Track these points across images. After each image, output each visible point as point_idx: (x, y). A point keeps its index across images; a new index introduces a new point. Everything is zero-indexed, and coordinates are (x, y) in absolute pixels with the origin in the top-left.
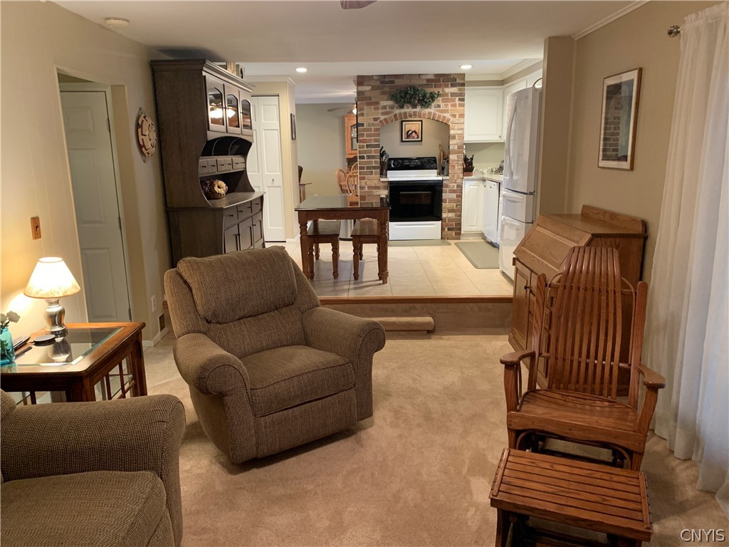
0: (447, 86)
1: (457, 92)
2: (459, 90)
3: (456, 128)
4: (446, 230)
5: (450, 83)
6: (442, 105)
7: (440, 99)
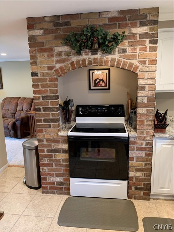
0: (135, 26)
1: (148, 32)
2: (151, 29)
3: (146, 77)
4: (133, 189)
5: (138, 22)
6: (129, 49)
7: (126, 42)
